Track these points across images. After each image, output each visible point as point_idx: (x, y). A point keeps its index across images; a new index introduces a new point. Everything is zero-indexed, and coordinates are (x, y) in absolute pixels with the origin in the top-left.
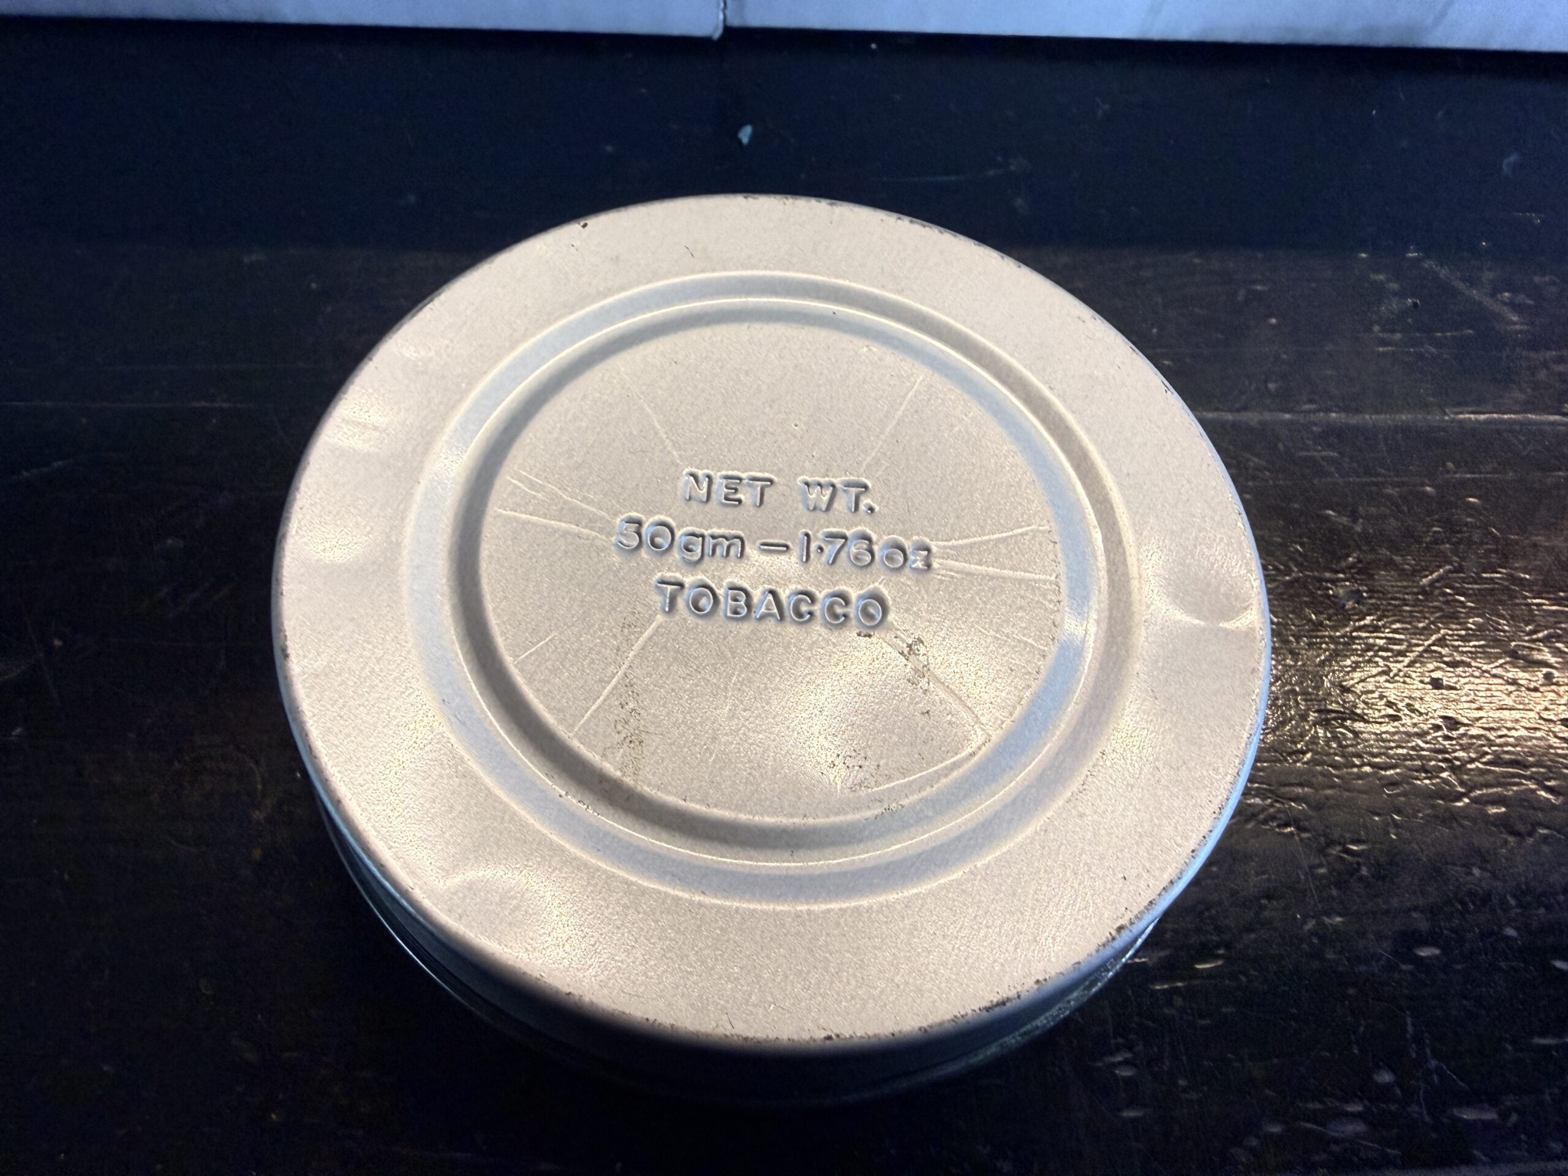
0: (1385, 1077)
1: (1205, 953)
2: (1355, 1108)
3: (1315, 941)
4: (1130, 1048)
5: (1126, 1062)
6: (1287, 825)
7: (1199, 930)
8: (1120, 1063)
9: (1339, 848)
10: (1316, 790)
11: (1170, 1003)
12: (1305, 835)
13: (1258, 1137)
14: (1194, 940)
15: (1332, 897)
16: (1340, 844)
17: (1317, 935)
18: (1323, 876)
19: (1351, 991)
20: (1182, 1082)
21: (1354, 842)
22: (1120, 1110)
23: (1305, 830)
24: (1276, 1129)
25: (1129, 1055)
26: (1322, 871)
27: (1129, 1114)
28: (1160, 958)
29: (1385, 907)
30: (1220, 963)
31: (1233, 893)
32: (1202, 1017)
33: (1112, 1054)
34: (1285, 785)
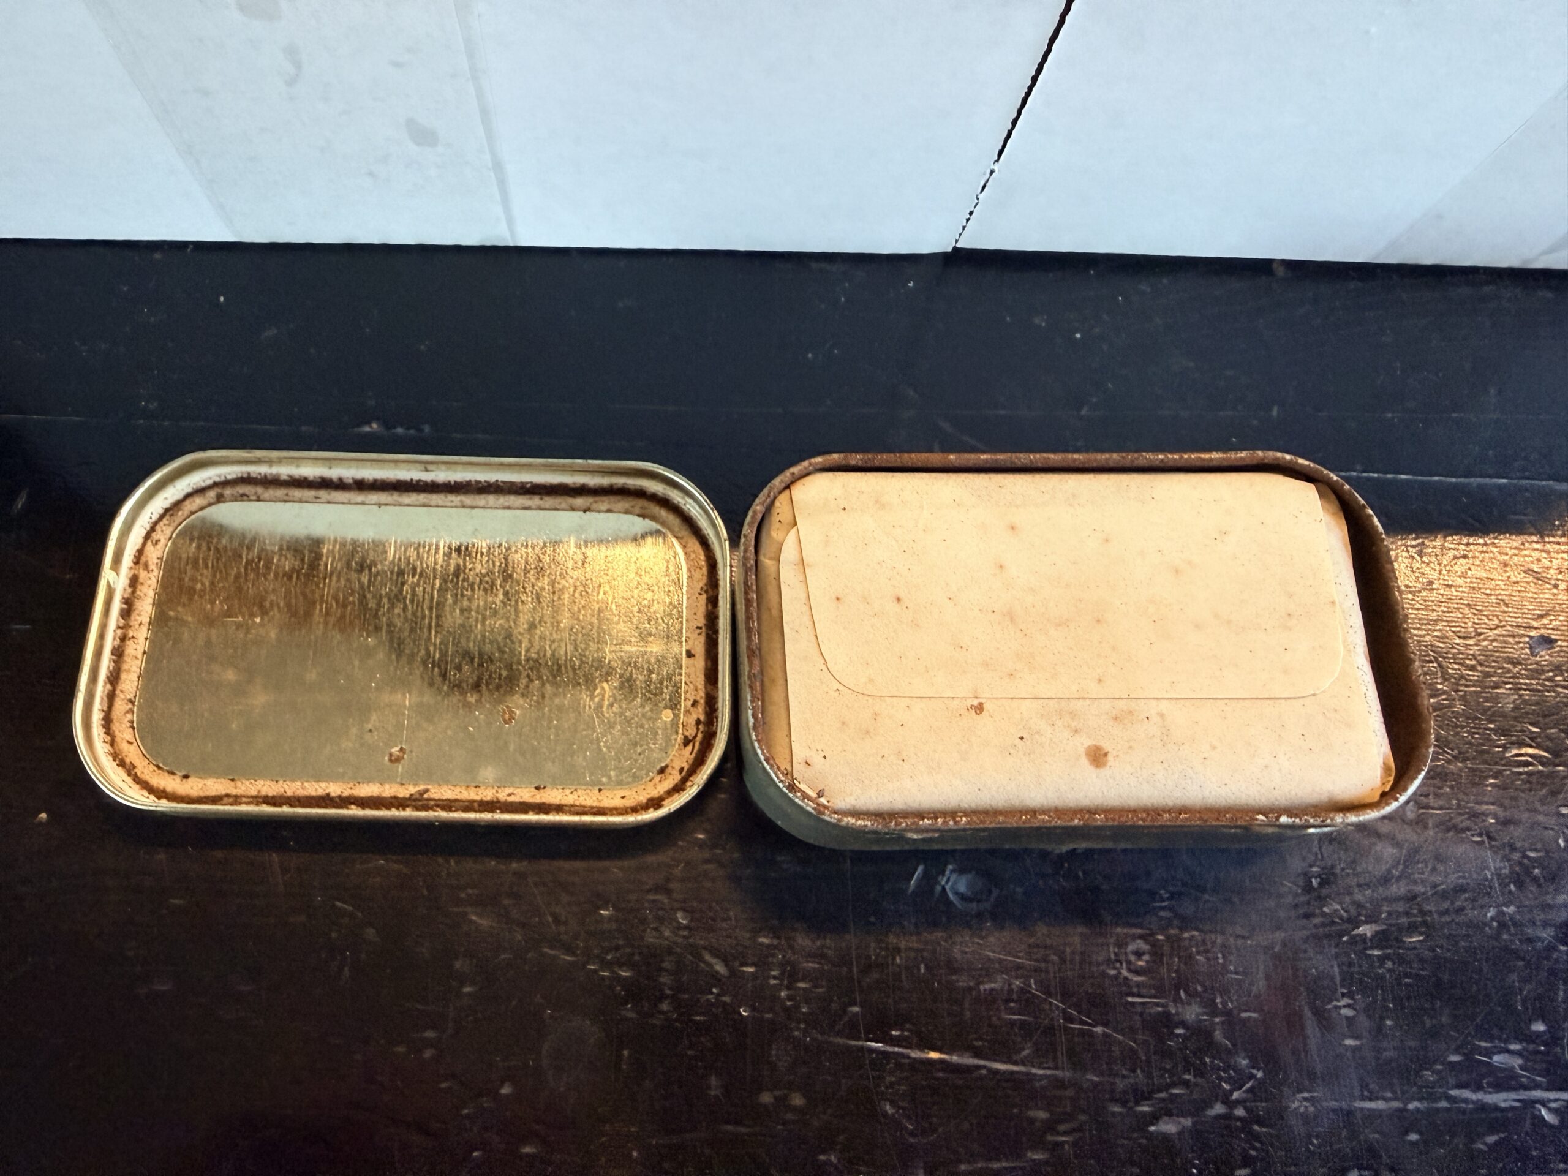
0: (1539, 1027)
1: (1412, 929)
2: (1514, 1047)
3: (1495, 924)
4: (1350, 995)
5: (1348, 1006)
6: (1480, 835)
7: (1407, 914)
8: (1344, 1006)
9: (1518, 855)
10: (1505, 809)
11: (1381, 966)
12: (1493, 843)
13: (1443, 1064)
14: (1404, 920)
15: (1510, 892)
16: (1520, 852)
17: (1498, 922)
18: (1507, 877)
19: (1521, 963)
20: (1388, 1023)
21: (1531, 850)
22: (1343, 1040)
23: (1495, 840)
24: (1455, 1058)
25: (1350, 1001)
26: (1506, 871)
27: (1349, 1042)
28: (1377, 933)
29: (1551, 902)
30: (1421, 938)
31: (1435, 886)
32: (1406, 975)
33: (1338, 1001)
34: (1480, 803)
